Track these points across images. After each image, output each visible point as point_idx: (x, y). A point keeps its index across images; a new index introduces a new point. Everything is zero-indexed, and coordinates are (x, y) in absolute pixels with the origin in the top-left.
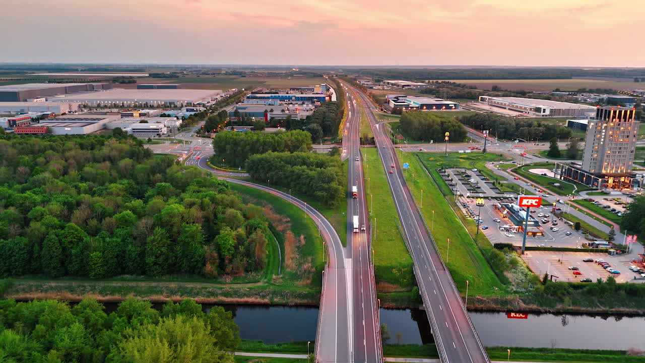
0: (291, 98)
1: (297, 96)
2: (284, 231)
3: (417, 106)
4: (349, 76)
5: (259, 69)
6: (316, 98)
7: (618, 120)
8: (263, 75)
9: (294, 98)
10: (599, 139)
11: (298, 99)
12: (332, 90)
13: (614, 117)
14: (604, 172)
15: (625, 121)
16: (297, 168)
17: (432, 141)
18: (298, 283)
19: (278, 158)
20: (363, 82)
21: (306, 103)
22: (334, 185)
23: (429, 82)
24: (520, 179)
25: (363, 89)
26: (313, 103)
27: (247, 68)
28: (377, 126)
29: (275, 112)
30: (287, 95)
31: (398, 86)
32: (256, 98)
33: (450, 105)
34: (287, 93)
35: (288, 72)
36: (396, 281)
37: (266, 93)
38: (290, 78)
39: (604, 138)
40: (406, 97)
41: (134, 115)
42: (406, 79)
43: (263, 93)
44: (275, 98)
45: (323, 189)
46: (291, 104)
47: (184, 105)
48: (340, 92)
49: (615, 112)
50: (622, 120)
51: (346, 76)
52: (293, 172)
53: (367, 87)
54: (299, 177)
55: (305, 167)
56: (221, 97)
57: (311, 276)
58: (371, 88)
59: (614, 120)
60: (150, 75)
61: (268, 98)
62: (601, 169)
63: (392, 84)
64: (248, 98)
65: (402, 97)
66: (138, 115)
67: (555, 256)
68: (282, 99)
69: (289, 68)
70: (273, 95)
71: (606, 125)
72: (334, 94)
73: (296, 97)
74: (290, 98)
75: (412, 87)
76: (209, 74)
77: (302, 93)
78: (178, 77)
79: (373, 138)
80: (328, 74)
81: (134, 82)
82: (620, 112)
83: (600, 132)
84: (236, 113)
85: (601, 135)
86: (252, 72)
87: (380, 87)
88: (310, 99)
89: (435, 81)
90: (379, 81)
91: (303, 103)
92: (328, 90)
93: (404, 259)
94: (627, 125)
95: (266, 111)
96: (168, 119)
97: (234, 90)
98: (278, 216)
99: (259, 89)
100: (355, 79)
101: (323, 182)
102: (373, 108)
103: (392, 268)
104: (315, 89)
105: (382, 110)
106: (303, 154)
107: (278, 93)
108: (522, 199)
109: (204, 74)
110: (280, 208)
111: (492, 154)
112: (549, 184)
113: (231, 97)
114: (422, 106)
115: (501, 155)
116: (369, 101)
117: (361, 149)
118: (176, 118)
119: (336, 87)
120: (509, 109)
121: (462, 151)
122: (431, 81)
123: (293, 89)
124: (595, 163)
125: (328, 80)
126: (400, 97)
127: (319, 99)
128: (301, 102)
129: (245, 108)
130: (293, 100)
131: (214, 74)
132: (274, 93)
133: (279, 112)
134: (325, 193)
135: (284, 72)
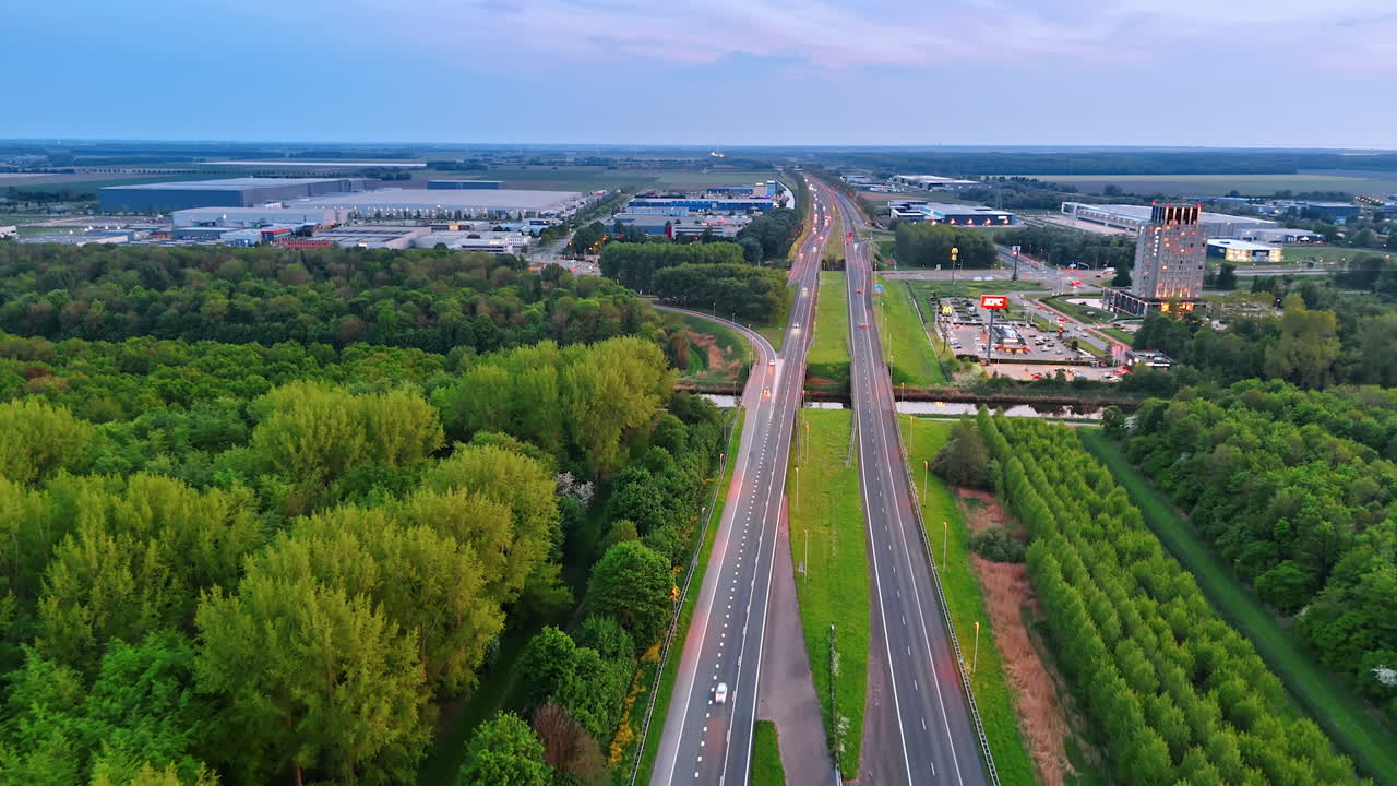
0: (710, 206)
1: (721, 201)
2: (707, 347)
3: (939, 218)
4: (827, 168)
5: (639, 153)
6: (756, 204)
7: (1176, 222)
8: (650, 166)
9: (714, 206)
10: (1151, 250)
11: (722, 206)
12: (788, 193)
13: (1170, 218)
14: (1158, 295)
15: (1187, 223)
16: (723, 281)
17: (939, 267)
18: (726, 378)
19: (697, 270)
20: (851, 178)
21: (737, 213)
22: (770, 295)
23: (987, 178)
24: (1043, 308)
25: (847, 190)
26: (749, 212)
27: (616, 151)
28: (856, 246)
29: (683, 225)
30: (703, 200)
31: (921, 185)
32: (647, 205)
33: (1000, 218)
34: (702, 197)
35: (700, 159)
36: (829, 376)
37: (662, 197)
38: (705, 171)
39: (1158, 248)
40: (925, 204)
41: (451, 228)
42: (943, 173)
43: (656, 197)
44: (680, 205)
45: (757, 300)
46: (711, 214)
47: (523, 215)
48: (802, 195)
49: (1171, 211)
50: (1183, 222)
51: (821, 167)
52: (718, 285)
53: (857, 187)
54: (725, 290)
55: (734, 279)
56: (582, 203)
57: (739, 371)
58: (866, 189)
59: (1171, 222)
60: (430, 165)
61: (668, 205)
62: (1154, 292)
63: (910, 183)
64: (631, 204)
65: (919, 203)
66: (457, 228)
67: (1024, 367)
68: (694, 207)
69: (704, 152)
70: (677, 200)
71: (1159, 228)
72: (792, 199)
73: (718, 204)
74: (707, 206)
75: (946, 188)
76: (542, 164)
77: (730, 197)
78: (485, 168)
79: (843, 260)
80: (783, 164)
81: (408, 177)
82: (1179, 210)
83: (1153, 238)
84: (618, 226)
85: (1154, 243)
86: (628, 160)
87: (882, 188)
88: (746, 208)
89: (998, 177)
90: (884, 177)
91: (732, 214)
92: (780, 192)
93: (842, 358)
94: (1190, 229)
95: (668, 223)
96: (510, 234)
97: (601, 192)
98: (698, 335)
99: (650, 191)
100: (838, 173)
101: (757, 292)
102: (858, 222)
103: (828, 365)
104: (755, 189)
105: (873, 224)
106: (732, 265)
107: (684, 197)
108: (984, 298)
109: (533, 162)
110: (700, 328)
111: (1025, 283)
112: (1081, 313)
113: (599, 203)
114: (948, 218)
115: (1038, 284)
116: (854, 210)
117: (821, 273)
118: (520, 234)
119: (797, 187)
120: (1109, 225)
121: (980, 279)
122: (991, 177)
123: (714, 191)
124: (1146, 283)
125: (783, 174)
126: (914, 203)
127: (761, 207)
128: (729, 212)
129: (629, 221)
130: (715, 209)
131: (553, 163)
132: (678, 197)
133: (692, 225)
134: (757, 305)
135: (693, 159)
